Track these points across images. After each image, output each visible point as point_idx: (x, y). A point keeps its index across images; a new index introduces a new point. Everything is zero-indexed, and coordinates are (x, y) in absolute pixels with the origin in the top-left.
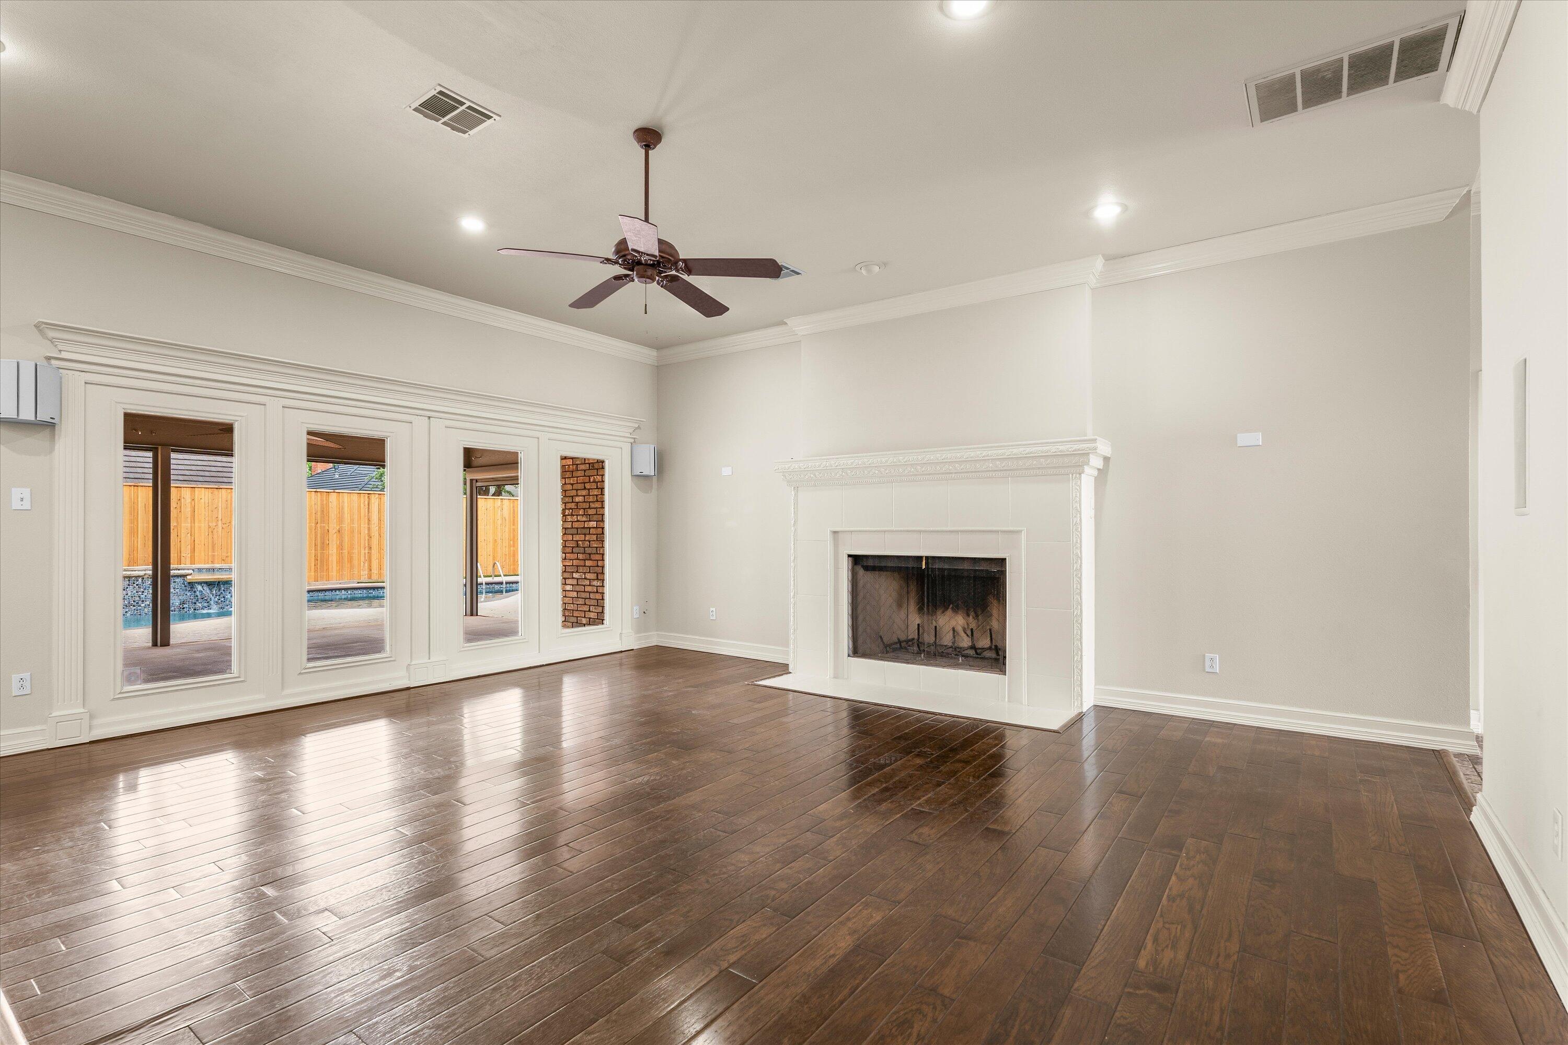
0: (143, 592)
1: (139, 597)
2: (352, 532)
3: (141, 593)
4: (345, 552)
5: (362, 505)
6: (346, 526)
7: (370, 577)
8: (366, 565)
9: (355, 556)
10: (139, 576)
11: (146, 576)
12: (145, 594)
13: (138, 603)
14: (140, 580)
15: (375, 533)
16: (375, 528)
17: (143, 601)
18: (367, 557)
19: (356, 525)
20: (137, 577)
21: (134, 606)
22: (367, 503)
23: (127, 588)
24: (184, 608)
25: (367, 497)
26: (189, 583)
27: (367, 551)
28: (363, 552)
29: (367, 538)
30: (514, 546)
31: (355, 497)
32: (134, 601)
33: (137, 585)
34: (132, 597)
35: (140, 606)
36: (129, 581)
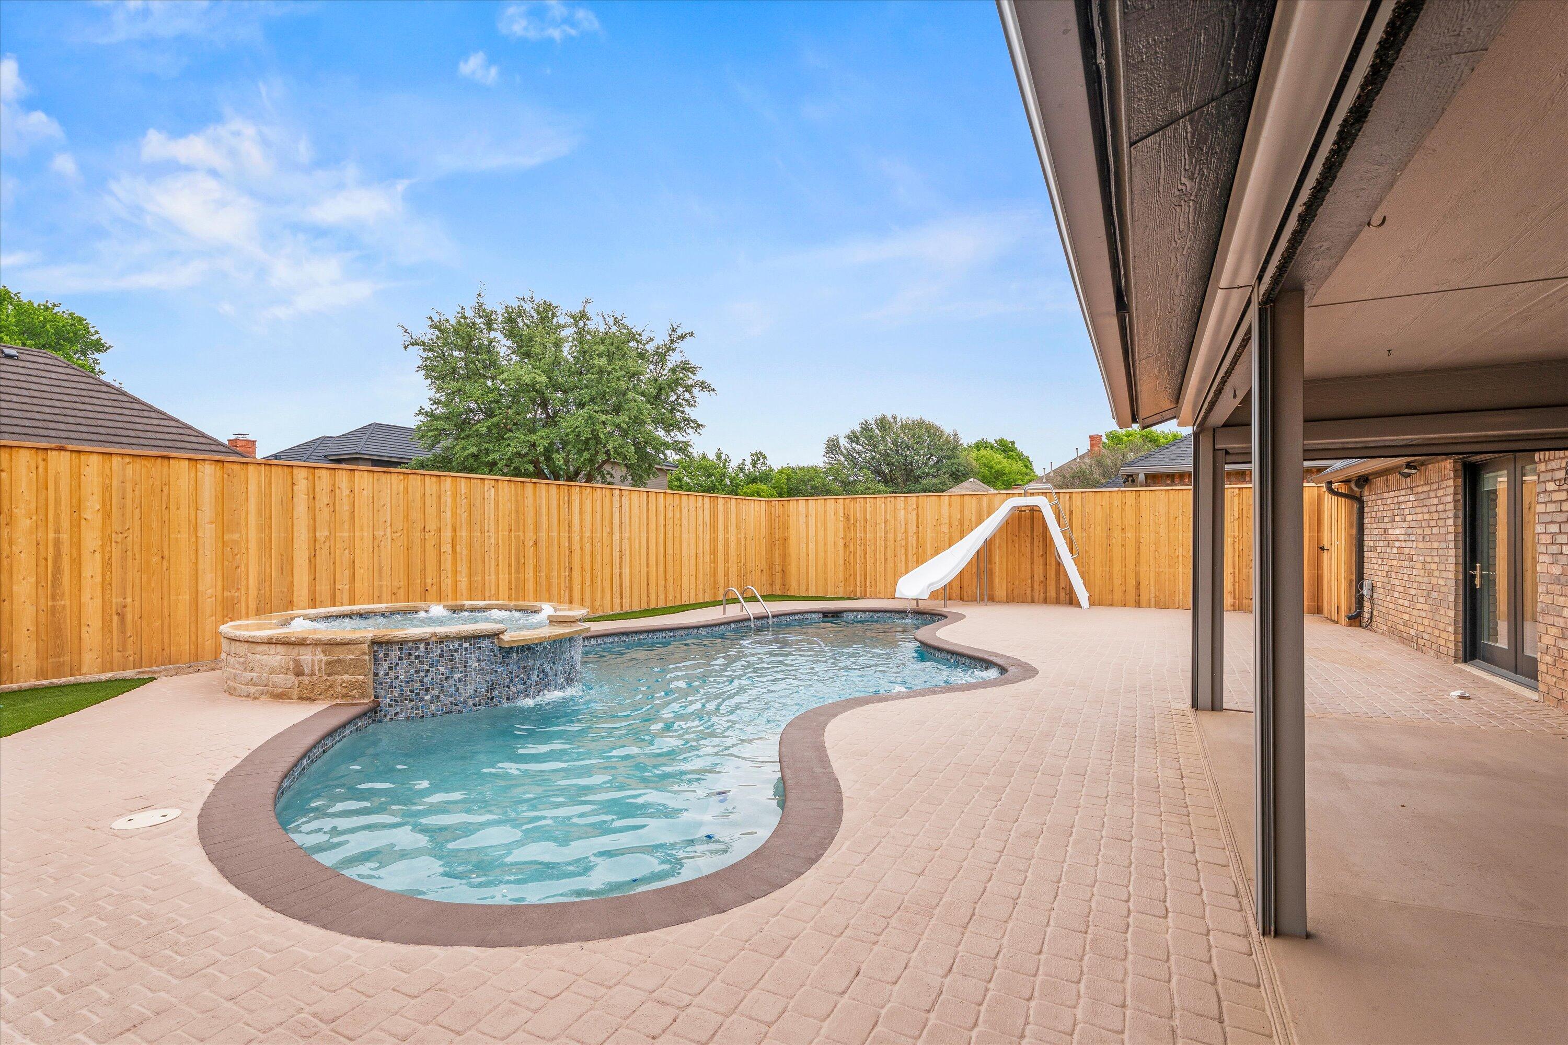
0: (428, 671)
1: (421, 681)
2: (550, 544)
3: (423, 674)
4: (543, 574)
5: (561, 504)
6: (543, 535)
8: (567, 594)
9: (555, 581)
10: (421, 640)
11: (434, 639)
12: (431, 675)
13: (418, 694)
14: (422, 647)
15: (576, 547)
16: (576, 538)
17: (427, 690)
18: (567, 582)
19: (555, 534)
20: (416, 642)
21: (411, 700)
22: (566, 498)
23: (397, 664)
24: (492, 698)
25: (566, 491)
26: (501, 649)
27: (567, 574)
28: (563, 574)
29: (567, 553)
30: (714, 562)
31: (553, 490)
32: (411, 691)
33: (417, 657)
34: (407, 682)
35: (422, 699)
36: (401, 649)
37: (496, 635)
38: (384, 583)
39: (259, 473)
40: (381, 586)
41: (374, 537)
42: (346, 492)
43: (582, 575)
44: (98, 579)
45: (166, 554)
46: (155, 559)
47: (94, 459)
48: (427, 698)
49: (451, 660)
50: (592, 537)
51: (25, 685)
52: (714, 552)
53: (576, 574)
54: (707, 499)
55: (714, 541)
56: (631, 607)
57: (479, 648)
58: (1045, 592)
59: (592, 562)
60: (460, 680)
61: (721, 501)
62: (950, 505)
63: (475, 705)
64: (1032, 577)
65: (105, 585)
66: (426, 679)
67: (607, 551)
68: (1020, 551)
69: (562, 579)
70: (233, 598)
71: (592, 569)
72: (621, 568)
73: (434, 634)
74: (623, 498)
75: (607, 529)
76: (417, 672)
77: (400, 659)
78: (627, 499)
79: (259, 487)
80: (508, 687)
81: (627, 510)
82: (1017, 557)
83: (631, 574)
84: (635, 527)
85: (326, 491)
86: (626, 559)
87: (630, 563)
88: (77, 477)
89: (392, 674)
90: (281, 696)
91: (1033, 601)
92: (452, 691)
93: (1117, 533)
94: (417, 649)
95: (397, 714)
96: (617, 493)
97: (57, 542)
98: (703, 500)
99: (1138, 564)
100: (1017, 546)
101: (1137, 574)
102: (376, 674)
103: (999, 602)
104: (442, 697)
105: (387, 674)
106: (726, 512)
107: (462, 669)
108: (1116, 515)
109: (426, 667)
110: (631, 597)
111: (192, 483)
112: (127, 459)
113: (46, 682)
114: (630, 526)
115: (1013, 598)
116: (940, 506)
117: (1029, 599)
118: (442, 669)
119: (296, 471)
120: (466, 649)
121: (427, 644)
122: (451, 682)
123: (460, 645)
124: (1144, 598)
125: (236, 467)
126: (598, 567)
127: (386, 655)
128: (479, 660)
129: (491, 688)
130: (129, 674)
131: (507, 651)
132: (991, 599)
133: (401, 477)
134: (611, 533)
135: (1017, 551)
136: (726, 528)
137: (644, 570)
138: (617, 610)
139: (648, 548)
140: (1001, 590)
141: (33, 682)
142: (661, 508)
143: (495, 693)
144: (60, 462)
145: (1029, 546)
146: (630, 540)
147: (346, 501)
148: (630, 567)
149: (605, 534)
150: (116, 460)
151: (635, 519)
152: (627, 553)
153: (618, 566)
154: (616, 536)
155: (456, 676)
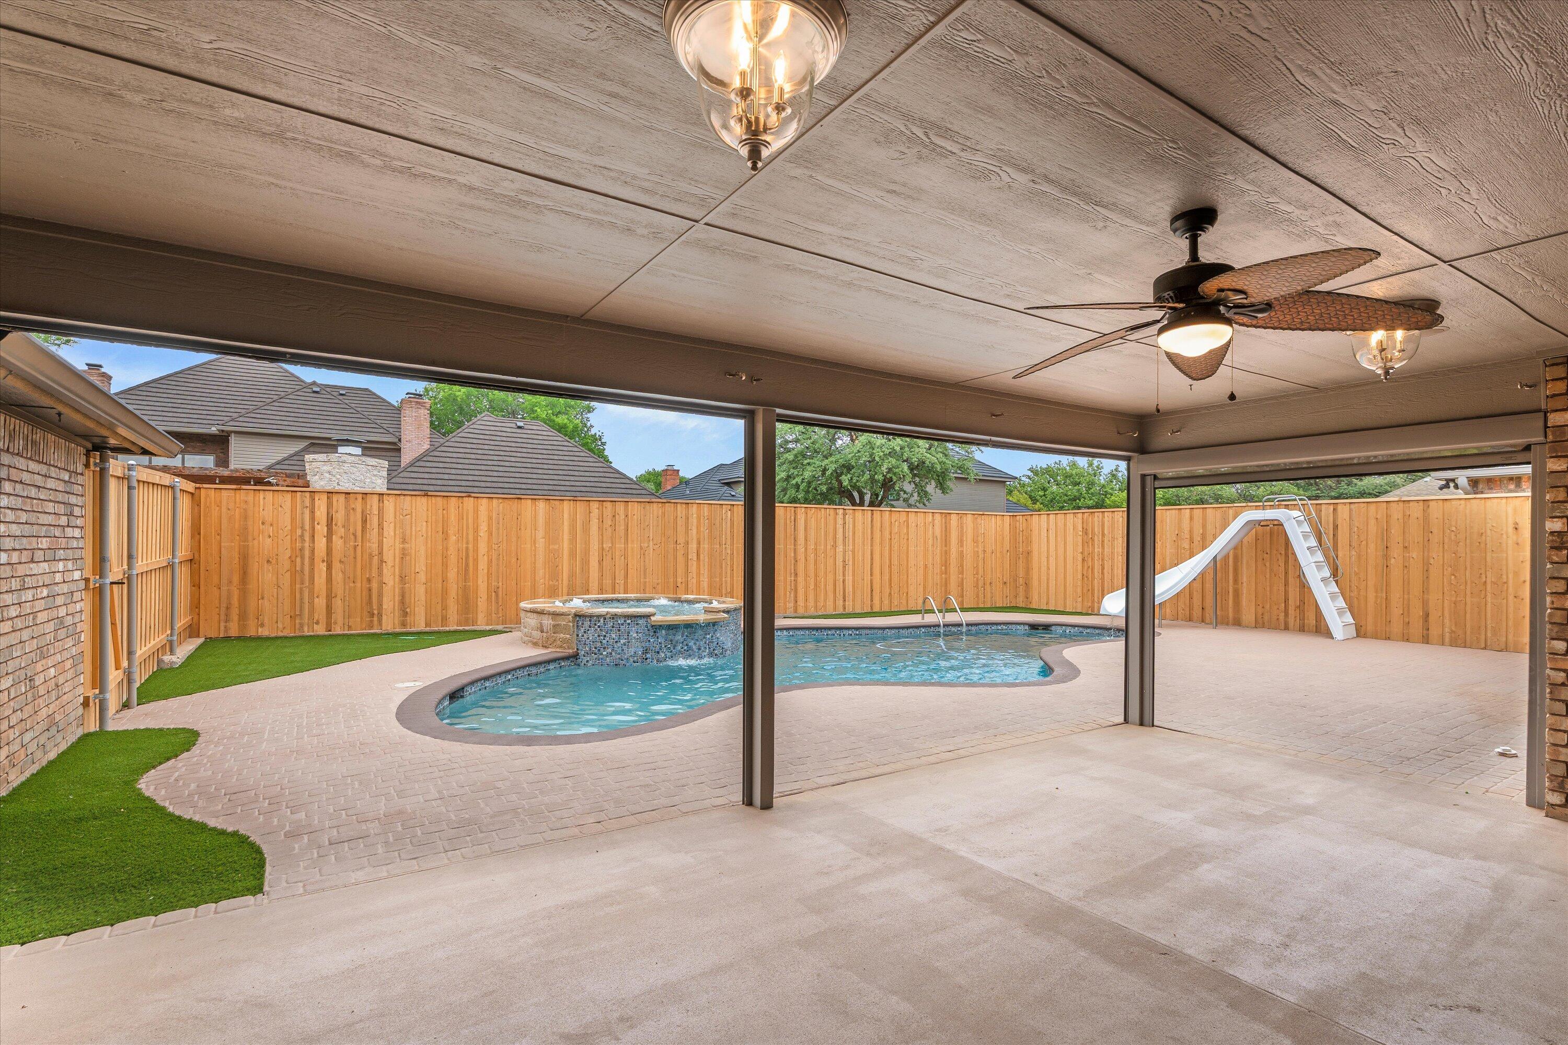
0: (605, 636)
1: (601, 642)
3: (602, 638)
7: (796, 611)
8: (792, 595)
10: (601, 616)
11: (608, 616)
12: (607, 639)
13: (599, 650)
14: (602, 620)
15: (801, 557)
16: (801, 550)
17: (604, 648)
18: (793, 585)
20: (599, 616)
21: (595, 654)
23: (588, 630)
24: (646, 659)
25: (793, 511)
26: (652, 626)
27: (793, 578)
28: (789, 578)
29: (793, 562)
30: (946, 573)
32: (596, 648)
33: (599, 627)
34: (593, 642)
35: (601, 654)
36: (590, 621)
37: (648, 616)
38: (647, 580)
39: (570, 505)
40: (645, 582)
41: (641, 548)
42: (623, 517)
43: (806, 580)
44: (486, 571)
45: (519, 558)
46: (514, 560)
47: (485, 501)
48: (605, 653)
49: (619, 631)
50: (816, 549)
51: (452, 628)
52: (946, 564)
53: (801, 579)
54: (937, 517)
55: (946, 553)
56: (853, 609)
57: (637, 624)
58: (1303, 619)
59: (816, 569)
60: (625, 644)
61: (954, 518)
62: (1191, 518)
63: (634, 662)
64: (1286, 601)
65: (489, 574)
66: (604, 641)
67: (830, 561)
68: (1271, 570)
69: (788, 583)
70: (554, 585)
71: (816, 576)
72: (844, 575)
73: (608, 613)
74: (847, 516)
75: (830, 542)
76: (599, 636)
77: (590, 627)
78: (851, 516)
79: (570, 515)
80: (658, 652)
81: (851, 526)
82: (1268, 576)
83: (854, 582)
84: (859, 541)
85: (610, 516)
86: (850, 569)
87: (854, 571)
88: (476, 511)
89: (585, 636)
90: (535, 644)
91: (1286, 628)
92: (619, 651)
93: (1396, 552)
94: (599, 621)
95: (587, 661)
96: (841, 512)
97: (467, 549)
98: (933, 516)
99: (1425, 590)
100: (1268, 564)
101: (1425, 603)
102: (578, 635)
103: (1247, 627)
104: (614, 654)
105: (583, 636)
106: (961, 527)
107: (626, 637)
108: (1395, 531)
109: (604, 633)
110: (853, 601)
111: (533, 513)
112: (500, 501)
113: (461, 628)
114: (854, 540)
115: (1260, 624)
116: (1180, 521)
117: (1282, 626)
118: (614, 636)
119: (591, 504)
120: (629, 624)
121: (605, 619)
122: (619, 644)
123: (625, 621)
124: (1434, 631)
125: (557, 503)
126: (821, 574)
127: (583, 624)
128: (637, 632)
129: (646, 651)
130: (500, 627)
131: (656, 628)
132: (1237, 623)
133: (660, 505)
134: (835, 546)
135: (1268, 570)
136: (961, 542)
137: (868, 578)
138: (840, 611)
139: (872, 559)
140: (1248, 615)
141: (455, 628)
142: (887, 524)
143: (649, 656)
144: (469, 503)
145: (1282, 565)
146: (853, 552)
147: (622, 522)
148: (853, 575)
149: (829, 547)
150: (495, 501)
151: (859, 533)
152: (851, 563)
153: (841, 574)
154: (840, 548)
155: (622, 641)
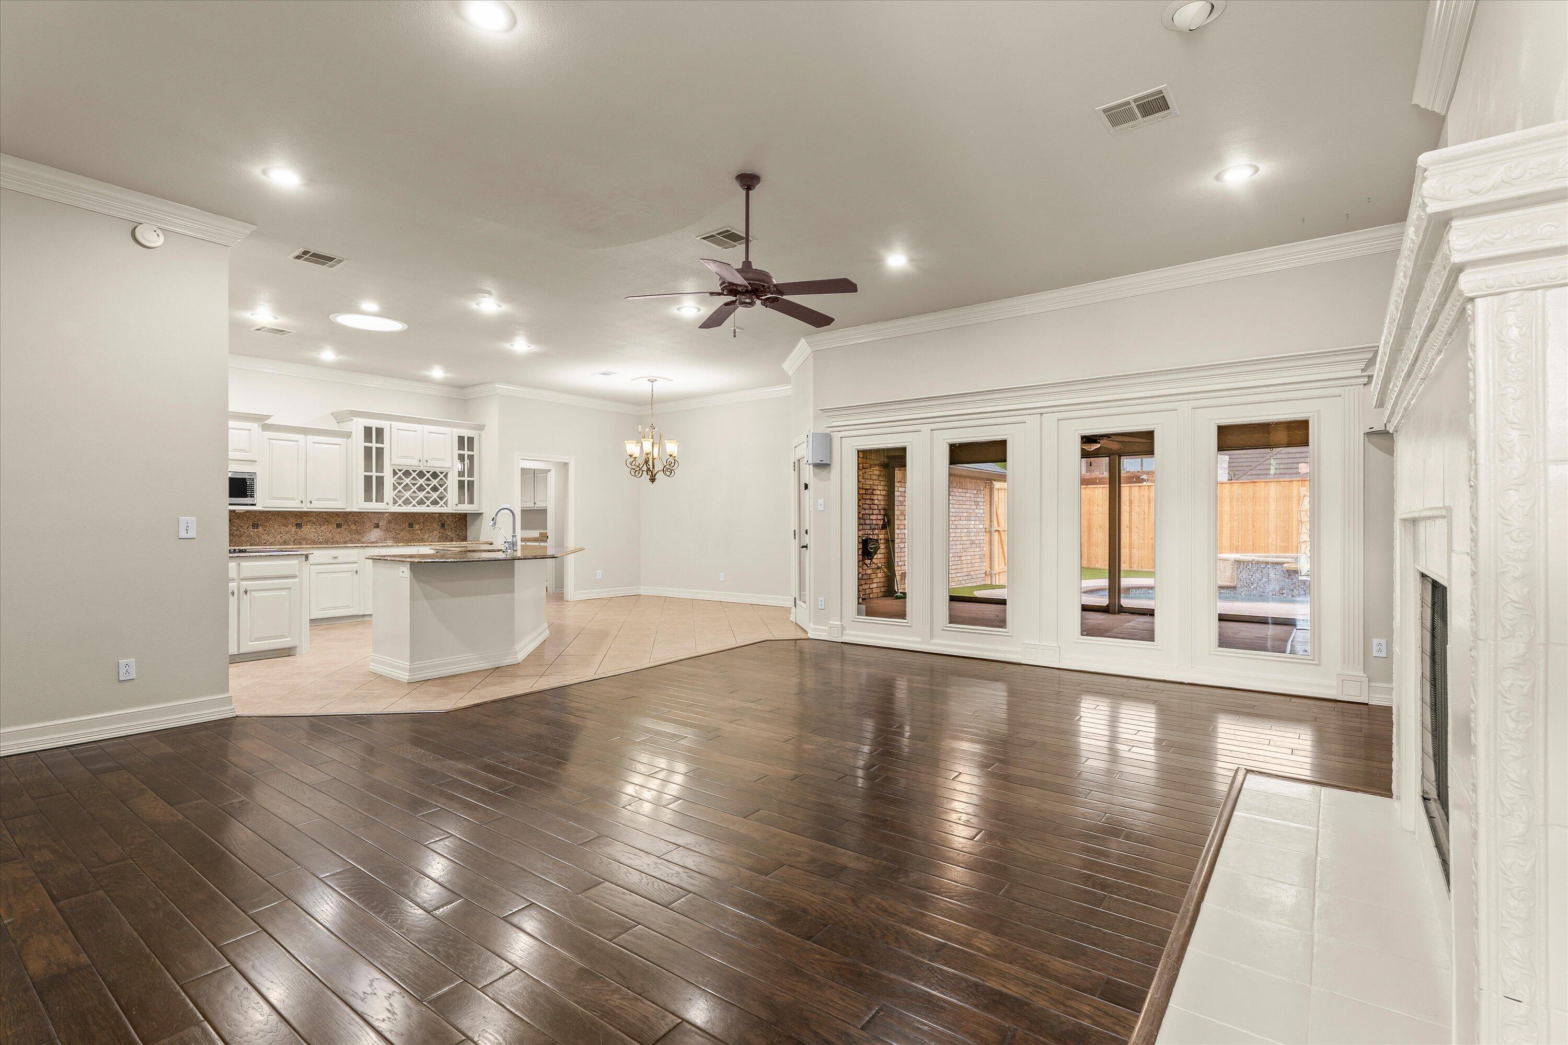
10: (1250, 562)
11: (1254, 562)
14: (1250, 565)
17: (1252, 584)
24: (1283, 594)
32: (1247, 583)
35: (1250, 588)
36: (1245, 565)
37: (1282, 564)
48: (1252, 587)
57: (1276, 569)
60: (1266, 582)
66: (1252, 579)
76: (1248, 575)
77: (1243, 569)
80: (1293, 590)
92: (1262, 586)
94: (1249, 565)
104: (1258, 588)
105: (1239, 575)
107: (1267, 577)
109: (1252, 574)
118: (1258, 576)
120: (1268, 568)
121: (1252, 564)
122: (1262, 582)
123: (1266, 566)
127: (1241, 566)
128: (1275, 574)
131: (1286, 571)
155: (1264, 580)
